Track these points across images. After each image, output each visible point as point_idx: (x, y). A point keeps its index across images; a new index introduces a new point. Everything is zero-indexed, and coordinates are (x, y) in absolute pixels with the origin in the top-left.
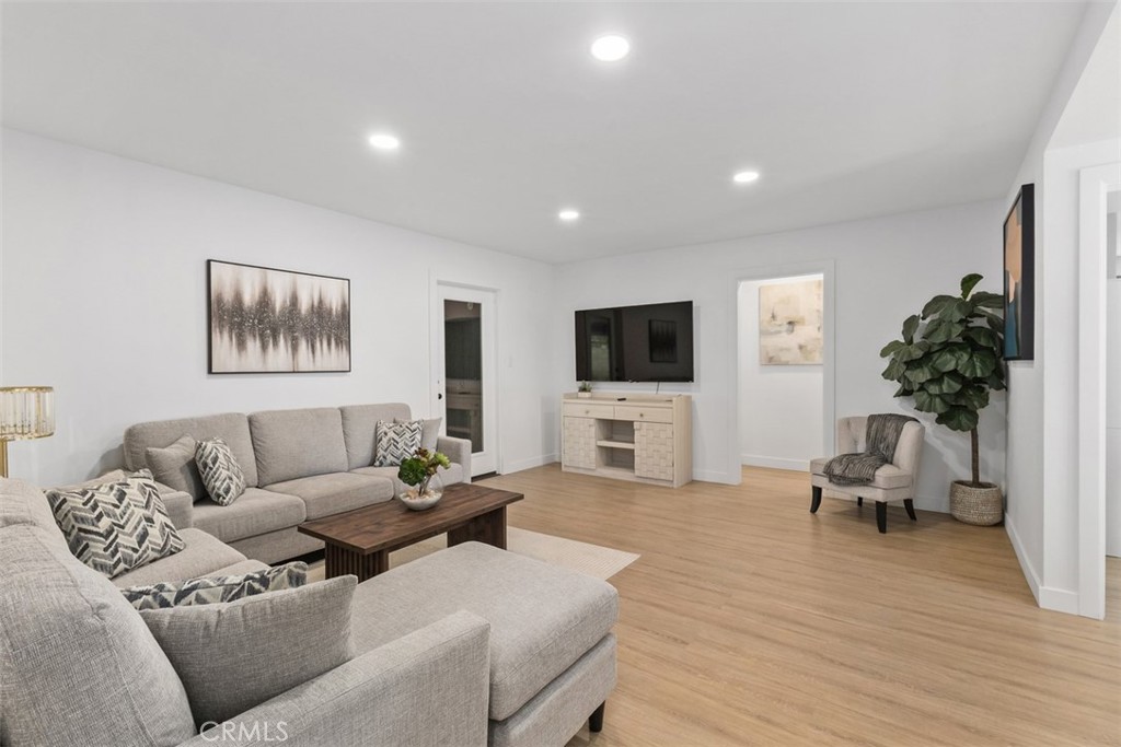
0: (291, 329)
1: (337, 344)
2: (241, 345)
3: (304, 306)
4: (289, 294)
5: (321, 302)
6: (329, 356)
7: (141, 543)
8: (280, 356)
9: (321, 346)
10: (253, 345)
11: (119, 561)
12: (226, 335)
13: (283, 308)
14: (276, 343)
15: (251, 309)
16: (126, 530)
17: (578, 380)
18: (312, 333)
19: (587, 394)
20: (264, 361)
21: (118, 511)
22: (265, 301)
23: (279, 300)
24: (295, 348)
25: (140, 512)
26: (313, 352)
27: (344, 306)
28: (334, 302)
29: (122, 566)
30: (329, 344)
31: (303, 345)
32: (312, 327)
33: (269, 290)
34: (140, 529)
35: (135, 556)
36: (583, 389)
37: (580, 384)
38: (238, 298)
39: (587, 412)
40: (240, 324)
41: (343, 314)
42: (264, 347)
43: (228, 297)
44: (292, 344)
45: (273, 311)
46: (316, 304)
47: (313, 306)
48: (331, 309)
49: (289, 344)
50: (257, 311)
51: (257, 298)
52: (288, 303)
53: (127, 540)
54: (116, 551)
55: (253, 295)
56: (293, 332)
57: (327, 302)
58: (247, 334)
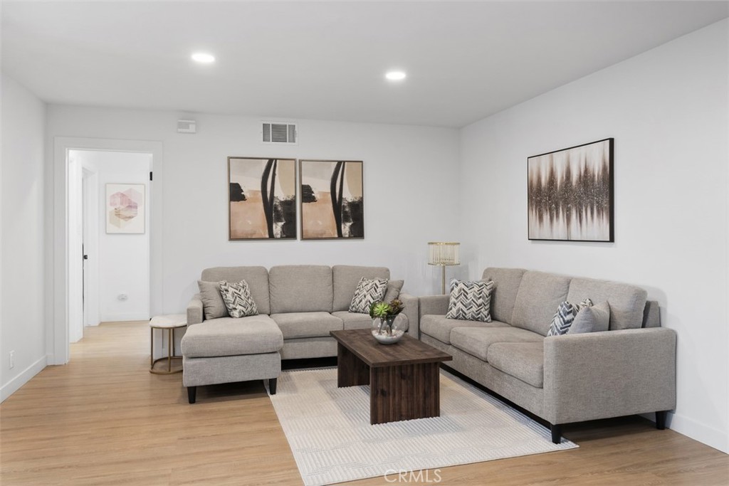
0: (566, 202)
1: (599, 212)
2: (541, 218)
3: (575, 177)
4: (565, 169)
5: (586, 170)
6: (592, 225)
8: (560, 224)
9: (587, 216)
10: (546, 218)
12: (534, 212)
13: (562, 184)
14: (558, 215)
15: (545, 188)
18: (580, 203)
20: (552, 230)
22: (552, 180)
23: (559, 177)
24: (570, 219)
26: (581, 222)
28: (596, 168)
30: (592, 213)
32: (580, 196)
33: (554, 170)
38: (539, 180)
40: (540, 202)
42: (551, 219)
43: (535, 181)
44: (567, 215)
45: (556, 187)
46: (583, 173)
47: (580, 176)
48: (594, 176)
49: (565, 215)
50: (548, 188)
51: (548, 177)
52: (565, 178)
55: (546, 178)
56: (568, 204)
57: (591, 169)
58: (543, 209)
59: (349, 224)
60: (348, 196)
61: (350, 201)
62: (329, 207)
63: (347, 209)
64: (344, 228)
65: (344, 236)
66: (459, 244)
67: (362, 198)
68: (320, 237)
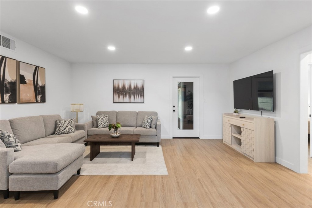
0: (129, 93)
1: (140, 96)
2: (119, 97)
3: (132, 87)
4: (129, 85)
5: (136, 86)
6: (138, 99)
7: (64, 130)
8: (127, 99)
9: (136, 97)
10: (121, 97)
11: (60, 132)
12: (116, 95)
13: (128, 88)
14: (126, 96)
15: (121, 89)
16: (63, 127)
17: (234, 108)
18: (134, 94)
19: (236, 114)
20: (124, 100)
21: (63, 124)
22: (124, 87)
23: (127, 86)
24: (130, 97)
25: (66, 125)
26: (134, 98)
27: (142, 87)
28: (140, 86)
29: (60, 133)
30: (138, 96)
31: (132, 97)
32: (134, 92)
33: (125, 84)
34: (65, 128)
35: (63, 132)
36: (235, 112)
37: (235, 110)
38: (119, 86)
39: (229, 121)
40: (119, 92)
41: (142, 89)
42: (123, 97)
43: (117, 86)
45: (126, 89)
46: (135, 87)
48: (139, 88)
50: (122, 89)
51: (122, 86)
53: (62, 129)
54: (60, 130)
55: (121, 86)
57: (138, 86)
58: (120, 94)
59: (40, 96)
60: (40, 83)
61: (41, 85)
62: (33, 87)
63: (39, 89)
64: (38, 98)
65: (38, 101)
66: (83, 104)
67: (45, 85)
68: (28, 102)
